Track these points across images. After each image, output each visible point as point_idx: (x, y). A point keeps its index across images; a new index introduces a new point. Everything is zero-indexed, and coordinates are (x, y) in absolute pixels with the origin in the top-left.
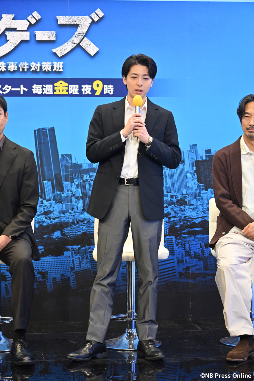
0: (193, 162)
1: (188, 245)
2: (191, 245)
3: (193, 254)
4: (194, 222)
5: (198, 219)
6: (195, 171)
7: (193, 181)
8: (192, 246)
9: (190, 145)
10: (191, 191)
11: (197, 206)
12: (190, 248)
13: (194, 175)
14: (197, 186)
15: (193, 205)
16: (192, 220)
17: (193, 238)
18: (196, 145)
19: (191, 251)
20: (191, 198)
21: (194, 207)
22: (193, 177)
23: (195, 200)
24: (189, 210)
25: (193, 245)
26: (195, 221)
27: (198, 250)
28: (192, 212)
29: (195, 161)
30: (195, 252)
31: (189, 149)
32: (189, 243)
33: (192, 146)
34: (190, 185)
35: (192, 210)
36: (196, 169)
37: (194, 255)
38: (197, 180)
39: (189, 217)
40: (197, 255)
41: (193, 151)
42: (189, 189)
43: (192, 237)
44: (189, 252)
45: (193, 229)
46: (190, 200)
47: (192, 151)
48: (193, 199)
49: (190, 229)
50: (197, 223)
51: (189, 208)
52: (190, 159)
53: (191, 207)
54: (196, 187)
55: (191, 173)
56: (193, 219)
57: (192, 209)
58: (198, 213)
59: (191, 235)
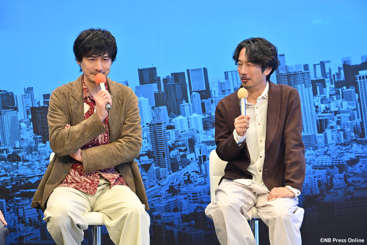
0: (29, 109)
1: (22, 209)
2: (26, 209)
3: (27, 221)
4: (30, 182)
5: (33, 179)
6: (30, 119)
7: (29, 131)
8: (27, 211)
9: (25, 88)
10: (25, 145)
11: (33, 162)
12: (24, 213)
13: (30, 125)
14: (34, 138)
15: (28, 161)
16: (27, 180)
17: (28, 201)
18: (32, 88)
19: (26, 217)
20: (26, 153)
21: (29, 163)
22: (28, 127)
23: (31, 155)
24: (23, 167)
25: (28, 209)
26: (30, 180)
27: (34, 216)
28: (27, 170)
29: (31, 108)
30: (30, 218)
31: (24, 93)
32: (23, 208)
33: (28, 89)
34: (24, 137)
35: (26, 167)
36: (32, 117)
37: (29, 222)
38: (33, 130)
39: (23, 176)
40: (33, 221)
41: (29, 95)
42: (23, 141)
43: (26, 200)
44: (23, 218)
45: (28, 190)
46: (24, 155)
47: (27, 96)
48: (28, 154)
49: (25, 191)
50: (33, 182)
51: (23, 165)
52: (25, 106)
53: (26, 164)
54: (32, 139)
55: (26, 123)
56: (28, 178)
57: (26, 165)
58: (34, 171)
59: (25, 198)
